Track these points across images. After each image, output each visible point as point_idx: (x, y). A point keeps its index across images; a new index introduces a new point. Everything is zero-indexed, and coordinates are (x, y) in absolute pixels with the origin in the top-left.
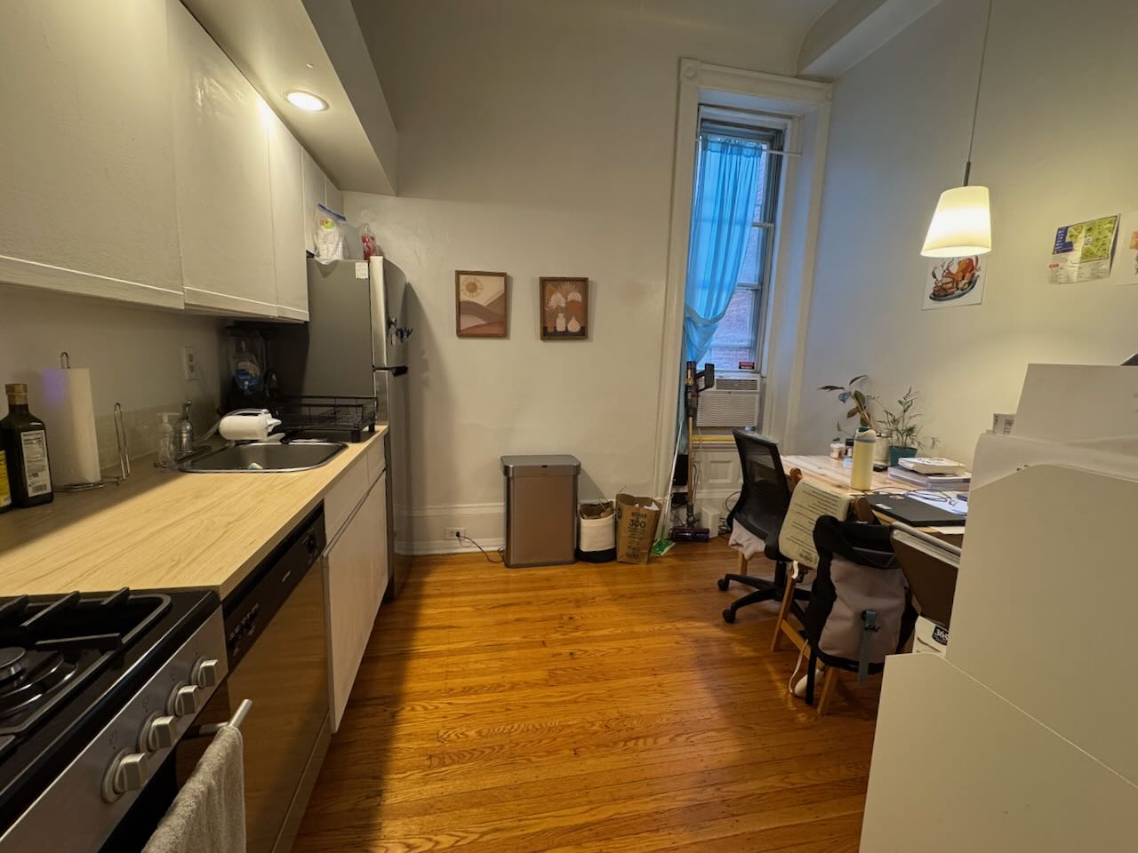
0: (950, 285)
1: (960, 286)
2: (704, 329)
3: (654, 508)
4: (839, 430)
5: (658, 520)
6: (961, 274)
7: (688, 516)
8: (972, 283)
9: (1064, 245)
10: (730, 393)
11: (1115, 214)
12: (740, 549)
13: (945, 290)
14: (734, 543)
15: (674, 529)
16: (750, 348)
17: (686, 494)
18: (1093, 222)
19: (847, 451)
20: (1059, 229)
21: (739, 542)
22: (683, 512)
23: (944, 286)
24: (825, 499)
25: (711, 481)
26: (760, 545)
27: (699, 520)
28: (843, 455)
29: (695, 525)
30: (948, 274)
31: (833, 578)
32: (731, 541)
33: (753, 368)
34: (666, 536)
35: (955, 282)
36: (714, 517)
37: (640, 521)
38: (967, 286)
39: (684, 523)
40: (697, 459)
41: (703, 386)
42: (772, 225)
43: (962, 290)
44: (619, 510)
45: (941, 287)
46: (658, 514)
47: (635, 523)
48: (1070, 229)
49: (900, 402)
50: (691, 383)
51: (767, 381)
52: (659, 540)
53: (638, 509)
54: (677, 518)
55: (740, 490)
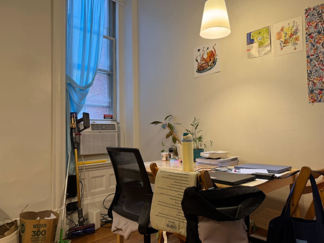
0: (205, 64)
1: (210, 64)
2: (80, 92)
3: (53, 217)
4: (163, 145)
5: (56, 226)
6: (209, 59)
7: (79, 218)
8: (214, 62)
9: (250, 41)
10: (100, 132)
11: (268, 26)
12: (120, 233)
13: (203, 67)
14: (115, 229)
15: (70, 230)
16: (109, 107)
17: (77, 202)
18: (260, 30)
19: (170, 156)
20: (247, 34)
21: (119, 227)
22: (75, 216)
23: (202, 65)
24: (180, 178)
25: (93, 191)
26: (134, 226)
27: (87, 219)
28: (168, 158)
29: (85, 223)
30: (203, 59)
31: (201, 237)
32: (113, 228)
33: (112, 118)
34: (64, 237)
35: (207, 62)
36: (97, 214)
37: (41, 230)
38: (212, 64)
39: (77, 224)
40: (82, 177)
41: (83, 128)
42: (114, 39)
43: (211, 66)
44: (23, 225)
45: (201, 66)
46: (55, 221)
47: (36, 233)
48: (251, 33)
49: (192, 125)
50: (74, 126)
51: (120, 125)
52: (59, 241)
53: (39, 221)
54: (71, 221)
55: (115, 192)
